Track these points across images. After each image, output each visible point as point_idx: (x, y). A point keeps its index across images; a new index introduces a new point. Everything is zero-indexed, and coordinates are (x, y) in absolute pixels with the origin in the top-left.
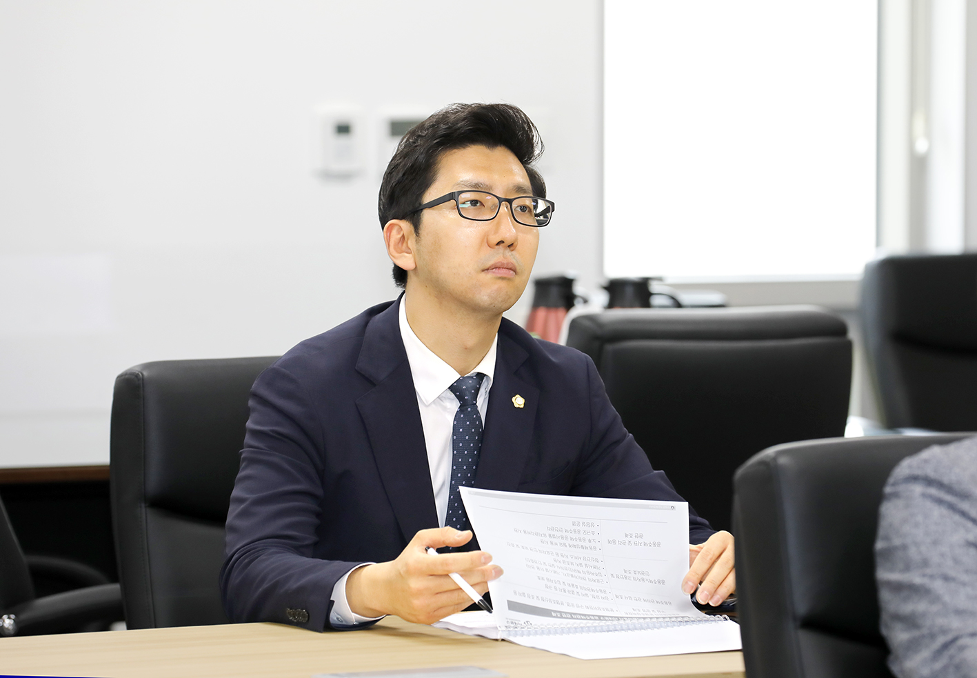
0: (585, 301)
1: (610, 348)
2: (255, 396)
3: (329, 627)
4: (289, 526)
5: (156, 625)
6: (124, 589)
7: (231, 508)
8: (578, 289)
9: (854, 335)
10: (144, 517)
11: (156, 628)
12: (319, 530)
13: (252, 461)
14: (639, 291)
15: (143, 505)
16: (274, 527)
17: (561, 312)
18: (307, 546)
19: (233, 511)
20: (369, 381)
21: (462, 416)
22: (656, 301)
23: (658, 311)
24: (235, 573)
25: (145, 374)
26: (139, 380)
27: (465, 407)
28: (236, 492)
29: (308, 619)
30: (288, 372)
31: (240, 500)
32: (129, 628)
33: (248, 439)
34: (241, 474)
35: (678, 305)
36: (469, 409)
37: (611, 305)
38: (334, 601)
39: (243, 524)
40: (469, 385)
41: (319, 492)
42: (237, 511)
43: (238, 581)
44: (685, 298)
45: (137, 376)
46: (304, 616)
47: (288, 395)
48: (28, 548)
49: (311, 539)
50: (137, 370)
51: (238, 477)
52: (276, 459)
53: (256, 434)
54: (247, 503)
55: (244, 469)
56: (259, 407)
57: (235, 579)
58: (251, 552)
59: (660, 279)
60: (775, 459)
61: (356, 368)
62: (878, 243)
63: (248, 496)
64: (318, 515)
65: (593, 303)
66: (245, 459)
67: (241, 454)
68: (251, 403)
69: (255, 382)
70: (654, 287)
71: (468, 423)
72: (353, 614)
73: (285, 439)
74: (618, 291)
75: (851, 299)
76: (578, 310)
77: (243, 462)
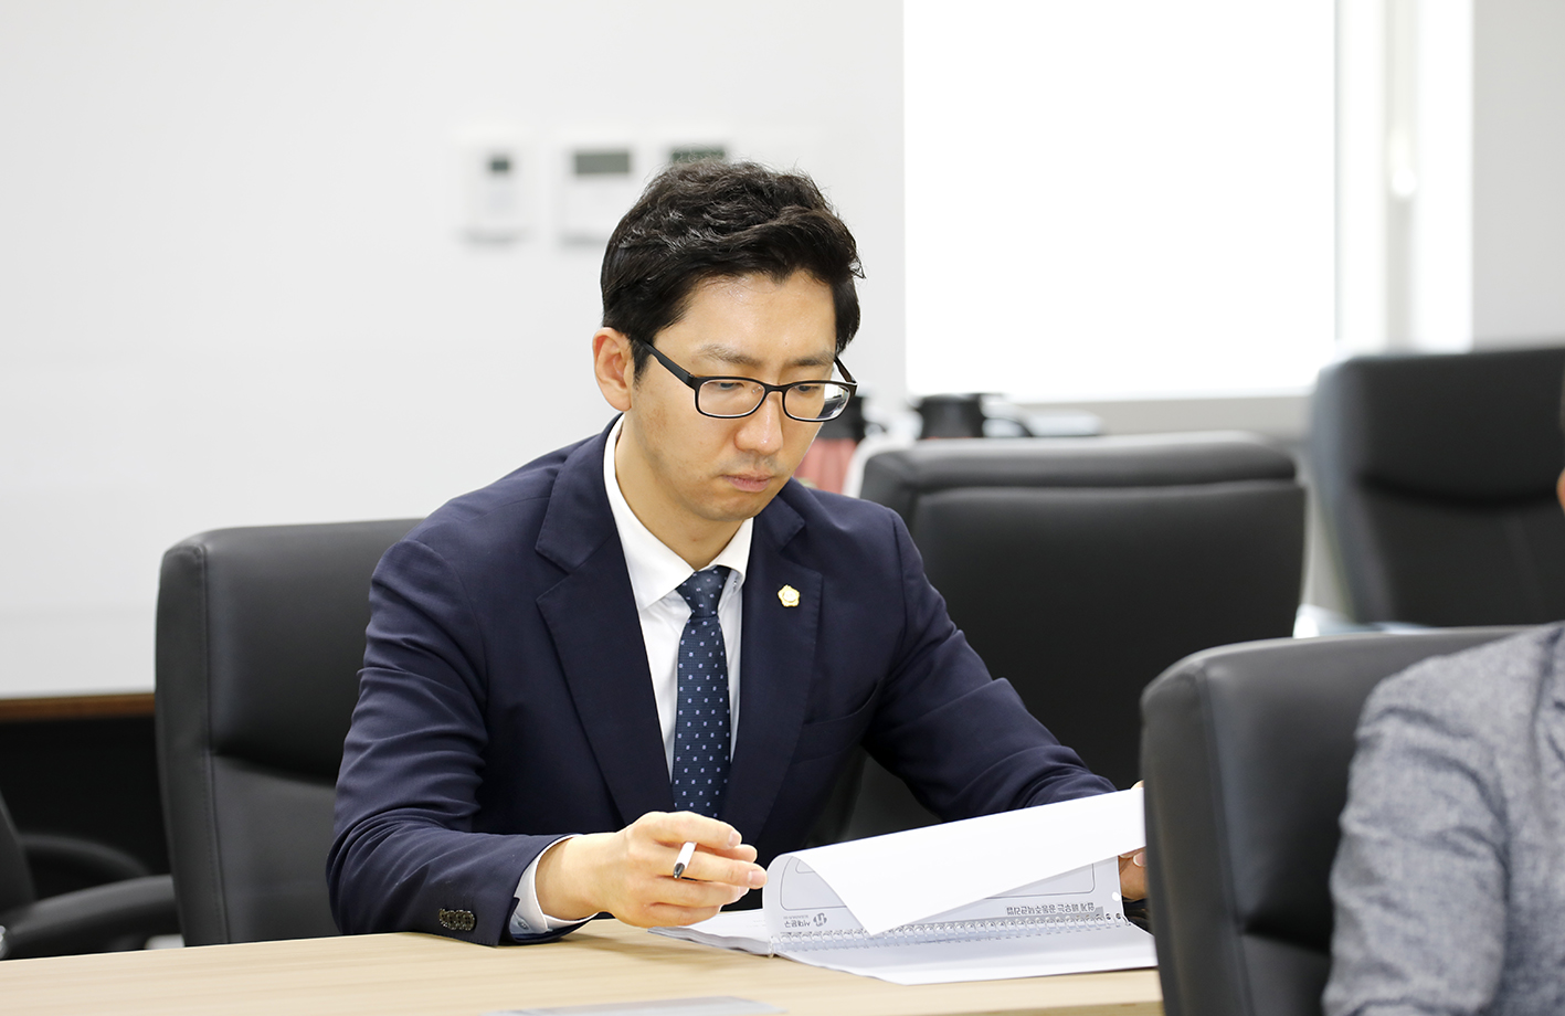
0: (884, 430)
1: (926, 501)
2: (378, 584)
3: (507, 939)
4: (435, 788)
5: (229, 940)
6: (180, 886)
7: (346, 758)
8: (872, 411)
9: (1305, 477)
10: (209, 772)
11: (229, 943)
12: (480, 793)
13: (376, 687)
14: (968, 415)
15: (207, 752)
16: (412, 788)
17: (845, 447)
18: (462, 819)
19: (349, 761)
20: (557, 568)
21: (693, 632)
22: (993, 428)
23: (998, 444)
24: (350, 862)
25: (209, 547)
26: (199, 557)
27: (698, 620)
28: (352, 736)
29: (475, 926)
30: (431, 550)
31: (359, 748)
32: (187, 945)
33: (370, 654)
34: (359, 707)
35: (1027, 433)
36: (705, 623)
37: (926, 434)
38: (518, 900)
39: (362, 783)
40: (706, 586)
41: (481, 734)
42: (353, 765)
43: (355, 874)
44: (1039, 423)
45: (196, 551)
46: (468, 921)
47: (430, 586)
48: (24, 821)
49: (469, 807)
50: (196, 542)
51: (356, 710)
52: (412, 683)
53: (381, 644)
54: (369, 751)
55: (365, 698)
56: (386, 603)
57: (351, 871)
58: (375, 828)
59: (999, 395)
60: (1203, 670)
61: (537, 548)
62: (1338, 335)
63: (370, 741)
64: (478, 770)
65: (895, 433)
66: (366, 684)
67: (361, 674)
68: (373, 596)
69: (380, 562)
70: (991, 407)
71: (702, 644)
72: (544, 916)
73: (427, 653)
74: (934, 414)
75: (1294, 423)
76: (873, 445)
77: (363, 688)
